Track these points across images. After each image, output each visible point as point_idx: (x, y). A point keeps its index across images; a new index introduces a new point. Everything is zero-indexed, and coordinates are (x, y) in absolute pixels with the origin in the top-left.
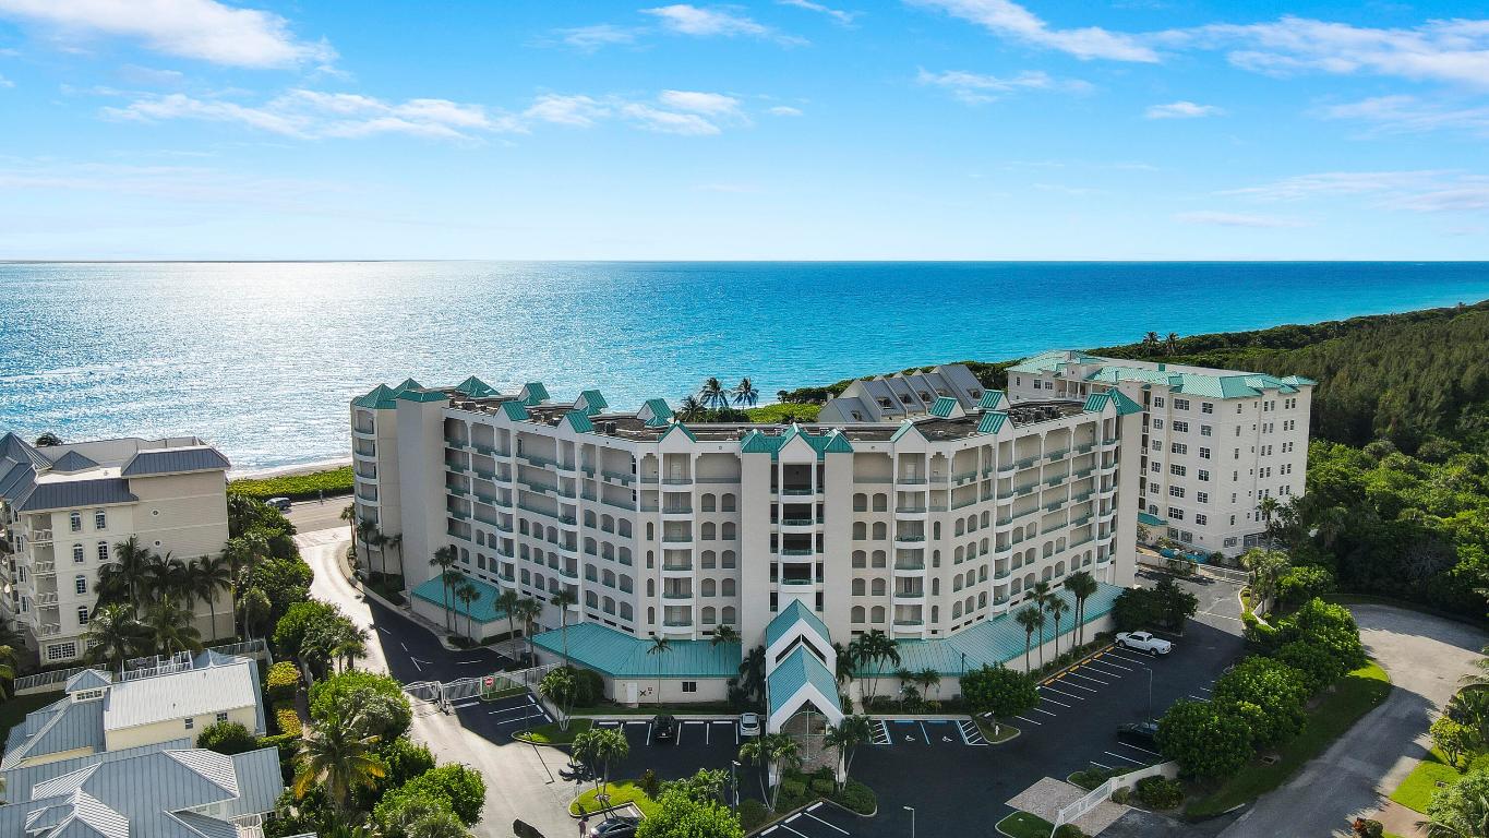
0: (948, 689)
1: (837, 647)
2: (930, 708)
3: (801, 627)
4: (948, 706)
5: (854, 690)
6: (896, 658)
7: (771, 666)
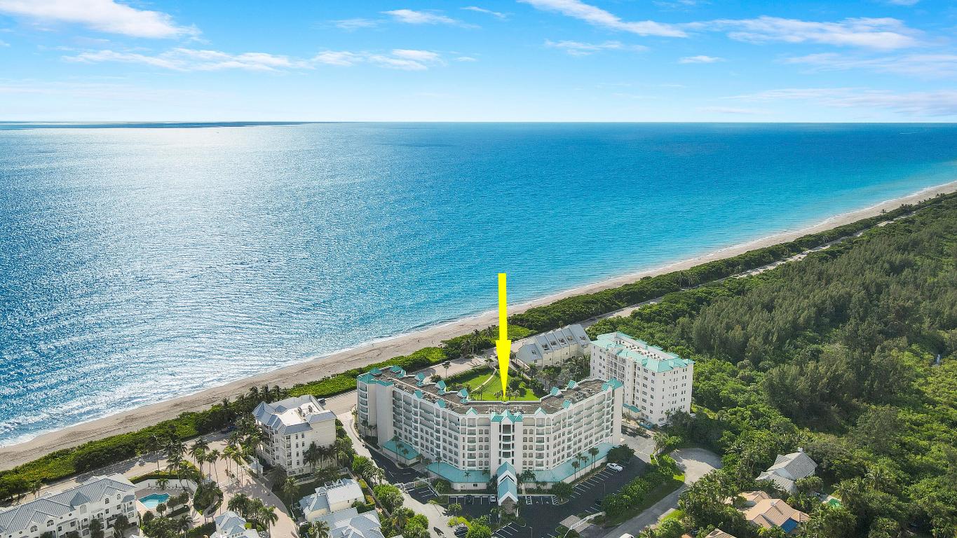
0: (549, 486)
1: (517, 476)
2: (544, 492)
3: (507, 473)
4: (550, 491)
5: (523, 487)
6: (534, 478)
7: (499, 483)
